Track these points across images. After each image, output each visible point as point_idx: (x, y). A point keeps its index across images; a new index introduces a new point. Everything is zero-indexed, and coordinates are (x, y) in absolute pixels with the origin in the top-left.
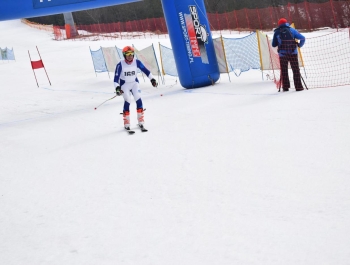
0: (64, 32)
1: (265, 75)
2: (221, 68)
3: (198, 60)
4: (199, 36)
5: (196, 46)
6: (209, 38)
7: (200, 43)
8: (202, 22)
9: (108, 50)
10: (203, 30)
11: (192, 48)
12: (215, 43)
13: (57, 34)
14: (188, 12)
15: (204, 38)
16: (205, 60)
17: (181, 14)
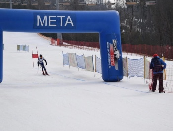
0: (56, 42)
1: (145, 81)
2: (124, 73)
3: (113, 67)
4: (115, 55)
5: (113, 60)
6: (121, 57)
7: (115, 59)
8: (118, 49)
9: (71, 54)
10: (118, 53)
11: (111, 61)
12: (123, 60)
13: (53, 42)
14: (112, 43)
15: (118, 57)
16: (117, 68)
17: (108, 43)
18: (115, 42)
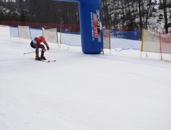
3: (97, 39)
4: (98, 26)
5: (96, 32)
7: (99, 30)
8: (101, 20)
10: (101, 24)
11: (94, 33)
14: (96, 13)
17: (91, 13)
18: (98, 13)
